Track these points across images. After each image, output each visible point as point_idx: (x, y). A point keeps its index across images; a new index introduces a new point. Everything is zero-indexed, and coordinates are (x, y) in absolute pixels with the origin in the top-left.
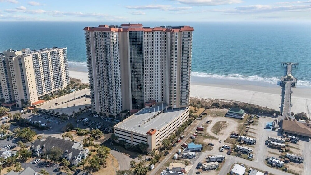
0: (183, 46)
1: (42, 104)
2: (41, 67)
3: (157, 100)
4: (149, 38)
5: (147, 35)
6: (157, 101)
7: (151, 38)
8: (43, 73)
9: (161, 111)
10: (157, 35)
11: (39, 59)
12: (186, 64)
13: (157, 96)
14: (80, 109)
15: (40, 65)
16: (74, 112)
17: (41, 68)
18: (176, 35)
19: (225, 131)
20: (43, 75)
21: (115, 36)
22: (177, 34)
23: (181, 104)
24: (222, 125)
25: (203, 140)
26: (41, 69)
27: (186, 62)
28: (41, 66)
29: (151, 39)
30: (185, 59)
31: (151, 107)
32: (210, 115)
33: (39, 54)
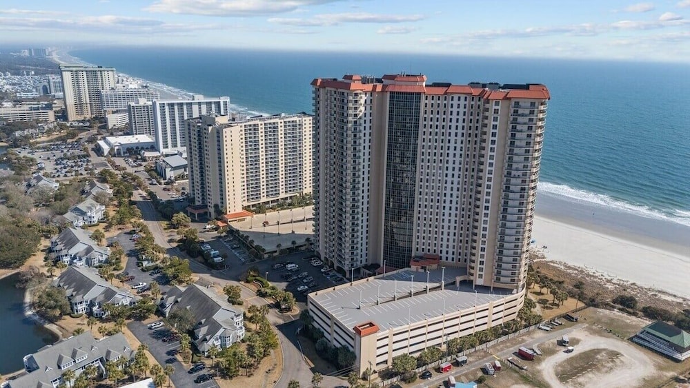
0: (513, 136)
1: (244, 220)
2: (261, 150)
3: (444, 256)
4: (435, 109)
5: (433, 102)
6: (444, 259)
7: (441, 109)
8: (264, 161)
9: (437, 285)
10: (455, 102)
11: (260, 134)
12: (519, 181)
13: (447, 245)
14: (294, 243)
15: (261, 146)
16: (278, 246)
17: (262, 152)
18: (497, 107)
19: (595, 379)
20: (264, 165)
21: (362, 101)
22: (497, 104)
23: (498, 280)
24: (599, 361)
25: (513, 384)
26: (261, 154)
27: (519, 177)
28: (262, 148)
29: (441, 112)
30: (517, 169)
31: (423, 271)
32: (587, 325)
33: (261, 125)
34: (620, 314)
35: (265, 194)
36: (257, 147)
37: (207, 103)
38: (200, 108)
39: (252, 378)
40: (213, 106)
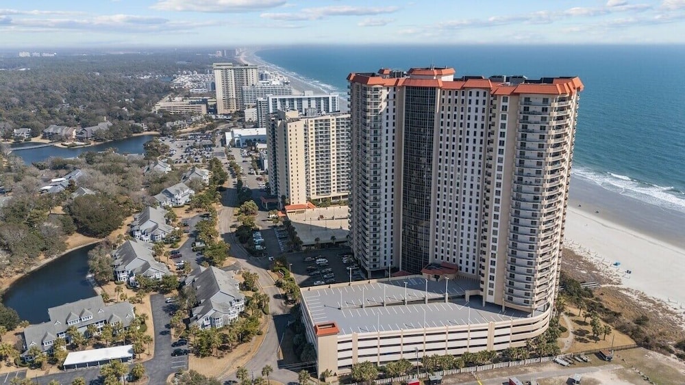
0: (524, 136)
1: (303, 212)
2: (332, 145)
3: (464, 265)
4: (452, 105)
5: (450, 97)
6: (464, 270)
7: (459, 106)
8: (335, 156)
9: (441, 296)
10: (474, 98)
11: (332, 130)
12: (532, 188)
13: (465, 256)
15: (332, 141)
16: (317, 240)
17: (333, 147)
18: (505, 104)
20: (335, 160)
22: (505, 100)
23: (510, 299)
26: (332, 148)
27: (531, 184)
28: (333, 143)
29: (459, 109)
30: (529, 175)
31: (435, 280)
32: (622, 367)
33: (333, 120)
34: (677, 361)
35: (336, 189)
36: (328, 141)
37: (316, 99)
38: (309, 103)
39: (221, 360)
40: (322, 101)
